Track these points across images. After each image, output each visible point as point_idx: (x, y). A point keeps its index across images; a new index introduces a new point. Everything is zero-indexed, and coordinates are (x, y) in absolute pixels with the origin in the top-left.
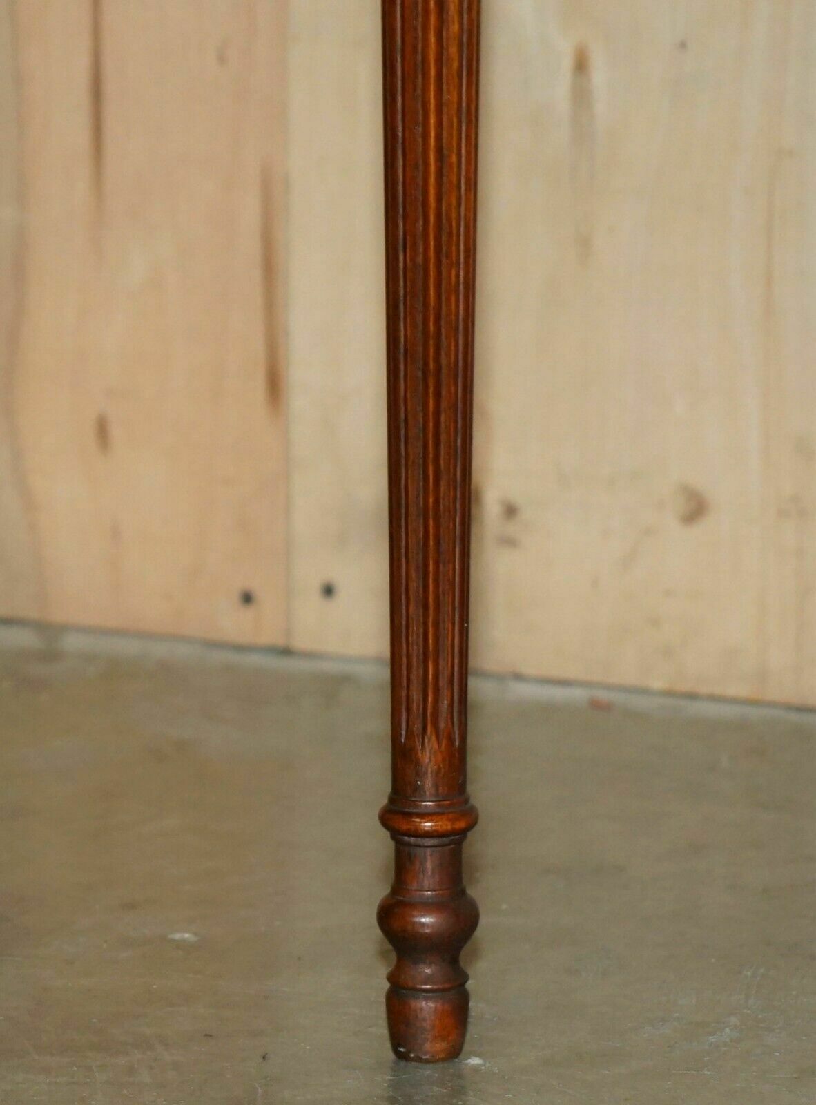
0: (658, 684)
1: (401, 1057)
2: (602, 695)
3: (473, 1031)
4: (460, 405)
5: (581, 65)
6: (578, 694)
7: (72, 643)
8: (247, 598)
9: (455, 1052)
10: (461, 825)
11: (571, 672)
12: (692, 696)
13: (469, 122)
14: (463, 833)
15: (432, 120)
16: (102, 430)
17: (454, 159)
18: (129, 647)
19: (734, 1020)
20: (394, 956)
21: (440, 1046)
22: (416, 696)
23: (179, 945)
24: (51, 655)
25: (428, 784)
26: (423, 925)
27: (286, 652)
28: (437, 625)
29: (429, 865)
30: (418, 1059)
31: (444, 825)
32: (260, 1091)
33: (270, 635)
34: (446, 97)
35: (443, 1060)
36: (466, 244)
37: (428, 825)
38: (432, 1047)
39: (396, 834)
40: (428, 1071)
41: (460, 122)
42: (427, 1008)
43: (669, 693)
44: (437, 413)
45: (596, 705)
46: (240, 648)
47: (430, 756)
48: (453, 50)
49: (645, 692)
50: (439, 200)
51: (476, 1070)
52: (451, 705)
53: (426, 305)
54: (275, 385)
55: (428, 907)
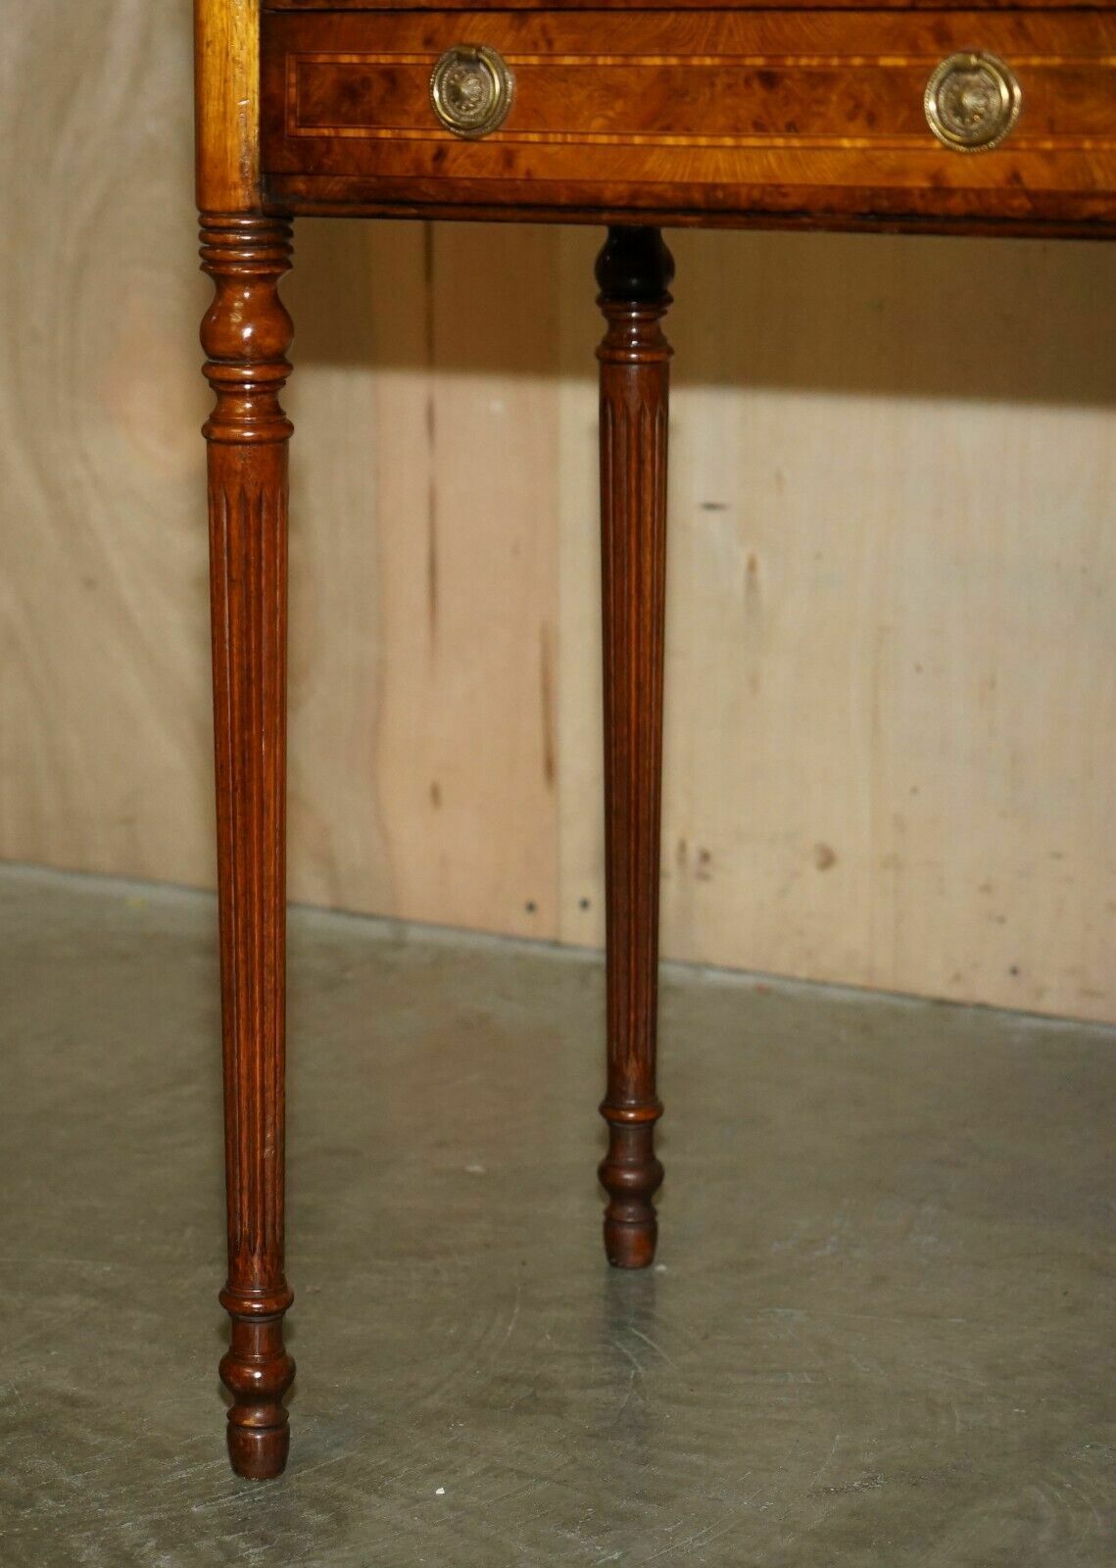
0: (803, 974)
1: (614, 1265)
2: (767, 982)
3: (661, 1244)
4: (651, 846)
5: (752, 566)
6: (749, 981)
7: (415, 934)
8: (531, 907)
9: (648, 1262)
10: (651, 1116)
11: (742, 962)
12: (824, 984)
13: (657, 666)
14: (653, 1122)
15: (633, 665)
16: (435, 793)
17: (648, 689)
18: (450, 939)
19: (834, 1239)
20: (608, 1197)
21: (639, 1259)
22: (623, 1032)
23: (473, 1175)
24: (399, 944)
25: (631, 1089)
26: (627, 1180)
27: (556, 944)
28: (636, 987)
29: (632, 1140)
30: (623, 1267)
31: (642, 1116)
32: (519, 1289)
33: (546, 933)
34: (641, 650)
35: (640, 1267)
36: (656, 743)
37: (631, 1115)
38: (632, 1258)
39: (610, 1121)
40: (630, 1275)
41: (651, 666)
42: (630, 1233)
43: (809, 981)
44: (637, 851)
45: (762, 990)
46: (527, 941)
47: (632, 1071)
48: (647, 621)
49: (792, 979)
50: (638, 716)
51: (661, 1274)
52: (646, 1038)
53: (629, 782)
54: (550, 768)
55: (631, 1168)
